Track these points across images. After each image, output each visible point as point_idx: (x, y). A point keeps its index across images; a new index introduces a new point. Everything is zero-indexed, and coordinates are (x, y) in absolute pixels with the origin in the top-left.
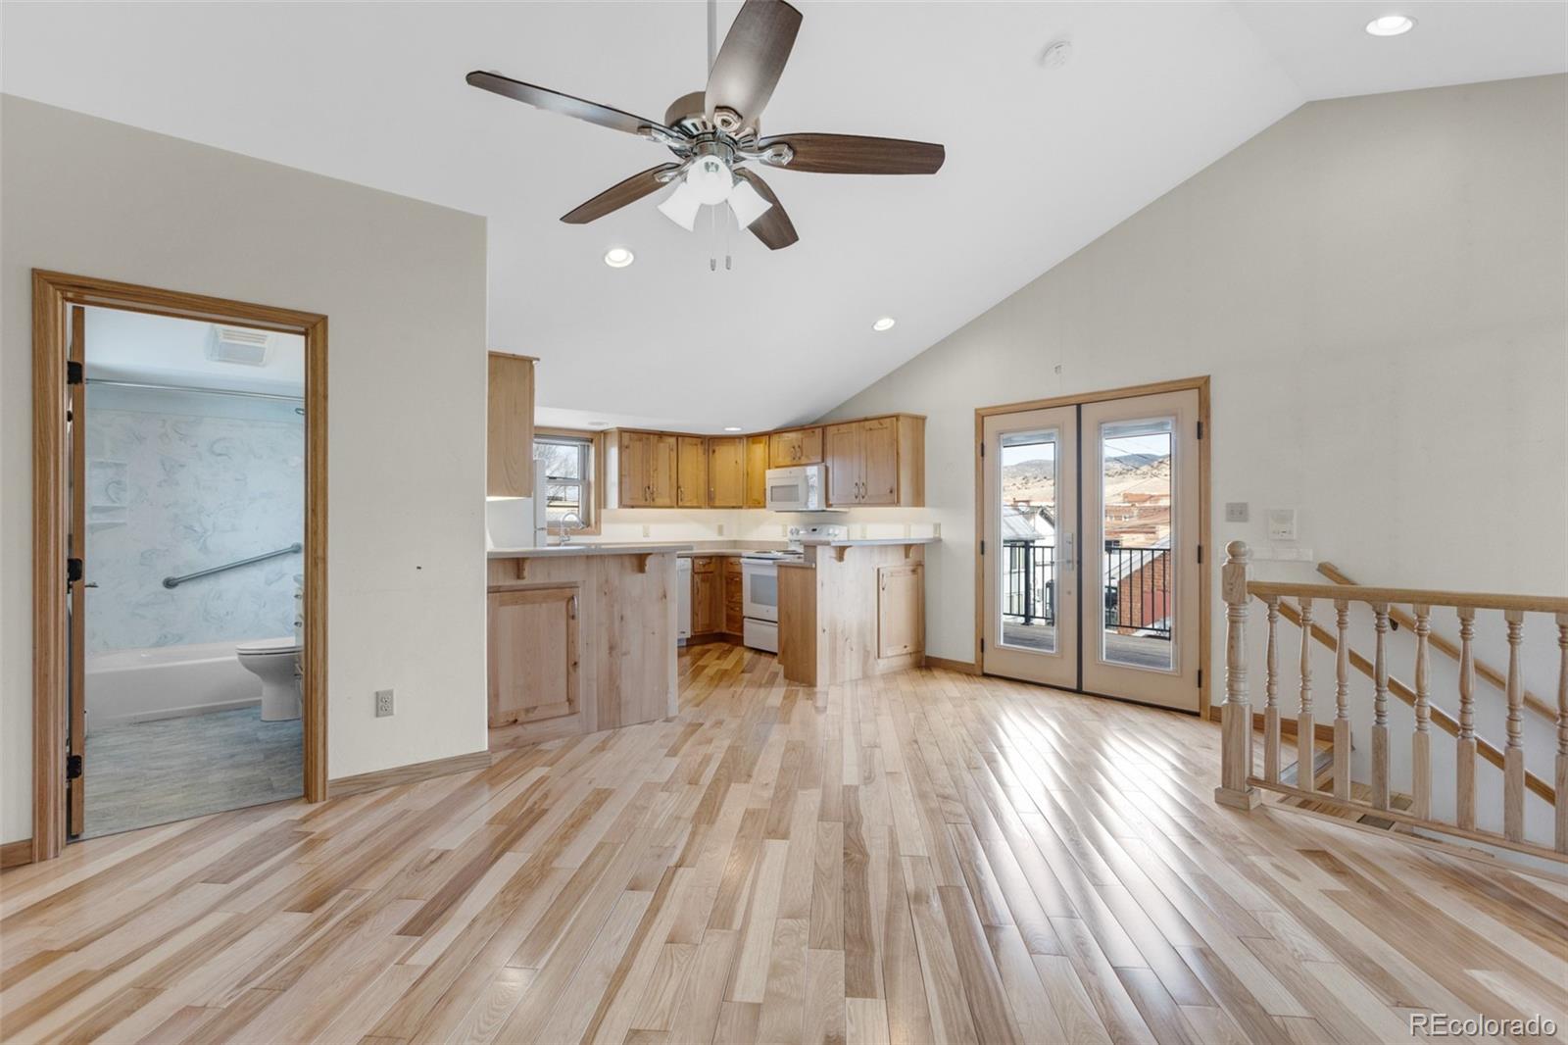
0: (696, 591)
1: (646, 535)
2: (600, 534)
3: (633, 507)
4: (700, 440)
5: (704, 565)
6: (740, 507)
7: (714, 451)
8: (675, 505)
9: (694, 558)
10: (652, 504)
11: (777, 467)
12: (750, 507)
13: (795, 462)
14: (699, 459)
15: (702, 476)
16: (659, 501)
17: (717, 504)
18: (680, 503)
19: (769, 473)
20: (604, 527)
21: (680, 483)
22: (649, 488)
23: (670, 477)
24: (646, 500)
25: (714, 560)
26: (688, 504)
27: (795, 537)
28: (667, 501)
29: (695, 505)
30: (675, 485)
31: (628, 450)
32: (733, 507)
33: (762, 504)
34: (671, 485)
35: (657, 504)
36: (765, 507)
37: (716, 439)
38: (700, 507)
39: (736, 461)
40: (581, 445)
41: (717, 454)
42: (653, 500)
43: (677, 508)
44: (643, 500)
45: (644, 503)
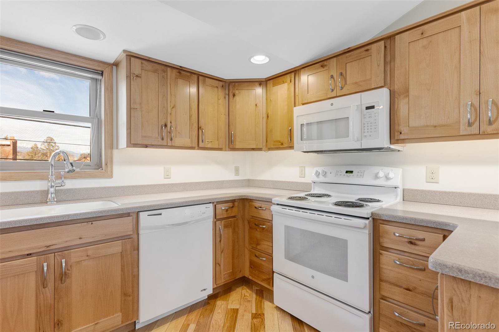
0: (218, 240)
1: (167, 177)
2: (111, 176)
3: (146, 146)
4: (221, 83)
5: (227, 210)
6: (260, 149)
7: (234, 95)
8: (197, 148)
9: (216, 203)
10: (169, 144)
11: (303, 104)
13: (334, 94)
14: (220, 101)
15: (223, 118)
16: (178, 141)
17: (237, 147)
18: (201, 145)
20: (117, 169)
21: (201, 124)
22: (166, 126)
23: (190, 116)
24: (163, 139)
25: (236, 204)
26: (209, 146)
28: (187, 142)
29: (217, 147)
30: (196, 125)
31: (139, 79)
32: (253, 149)
34: (191, 125)
35: (176, 144)
37: (236, 84)
38: (220, 149)
39: (256, 105)
40: (92, 79)
41: (237, 98)
42: (171, 139)
43: (198, 149)
44: (160, 139)
45: (160, 142)
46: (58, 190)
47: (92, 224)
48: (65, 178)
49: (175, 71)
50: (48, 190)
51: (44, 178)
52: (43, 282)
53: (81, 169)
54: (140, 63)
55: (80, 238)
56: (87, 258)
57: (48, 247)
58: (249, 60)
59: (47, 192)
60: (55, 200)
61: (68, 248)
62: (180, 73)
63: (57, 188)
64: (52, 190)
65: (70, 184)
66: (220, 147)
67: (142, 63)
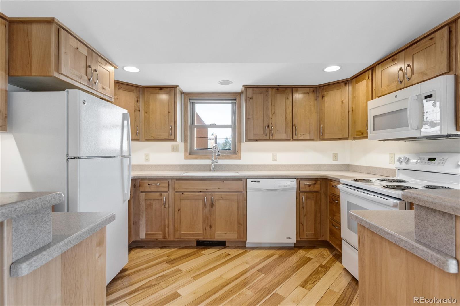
0: (301, 206)
1: (275, 160)
2: (240, 159)
3: (256, 140)
4: (312, 89)
5: (309, 186)
6: (346, 139)
7: (323, 97)
8: (292, 139)
10: (271, 138)
11: (379, 97)
12: (355, 138)
13: (403, 85)
14: (311, 103)
15: (314, 116)
16: (276, 136)
17: (326, 138)
18: (295, 137)
19: (371, 104)
20: (243, 154)
21: (295, 122)
22: (268, 126)
23: (286, 118)
24: (266, 135)
25: (319, 182)
26: (301, 138)
27: (404, 166)
28: (284, 136)
29: (308, 138)
30: (290, 124)
31: (251, 100)
32: (340, 139)
33: (365, 135)
34: (287, 124)
35: (276, 138)
36: (366, 137)
37: (325, 87)
38: (312, 140)
39: (342, 102)
40: (231, 103)
41: (326, 98)
42: (272, 135)
43: (293, 141)
44: (264, 135)
45: (265, 137)
46: (215, 165)
47: (224, 182)
48: (218, 159)
49: (274, 89)
50: (211, 165)
51: (210, 159)
52: (205, 206)
53: (226, 154)
54: (252, 90)
55: (219, 188)
56: (222, 199)
57: (207, 190)
58: (323, 70)
59: (210, 166)
60: (214, 170)
61: (214, 192)
62: (278, 90)
63: (215, 164)
64: (213, 165)
65: (221, 162)
66: (311, 138)
67: (253, 90)
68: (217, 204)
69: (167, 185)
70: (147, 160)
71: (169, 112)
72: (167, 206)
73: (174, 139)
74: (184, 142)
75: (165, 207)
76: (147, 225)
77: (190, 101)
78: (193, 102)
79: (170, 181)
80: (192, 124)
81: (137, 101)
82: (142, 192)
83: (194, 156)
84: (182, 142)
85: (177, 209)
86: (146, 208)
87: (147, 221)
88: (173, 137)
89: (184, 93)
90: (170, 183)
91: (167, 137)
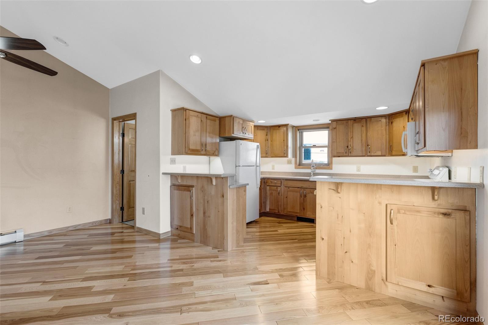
1: (358, 170)
2: (332, 169)
3: (339, 157)
7: (392, 123)
8: (366, 155)
10: (349, 155)
14: (383, 128)
17: (393, 154)
18: (369, 154)
20: (334, 166)
21: (369, 143)
22: (348, 146)
23: (362, 140)
24: (346, 153)
26: (374, 154)
28: (360, 153)
29: (380, 154)
30: (365, 144)
31: (335, 130)
32: (403, 155)
34: (362, 144)
35: (353, 155)
37: (393, 116)
38: (384, 156)
39: (404, 127)
41: (394, 124)
42: (350, 153)
43: (367, 157)
44: (344, 153)
45: (345, 154)
48: (316, 169)
49: (352, 121)
51: (310, 168)
52: (301, 196)
53: (323, 166)
54: (336, 123)
55: (309, 186)
56: (311, 192)
57: (302, 186)
59: (311, 173)
62: (355, 121)
63: (314, 172)
64: (312, 173)
65: (318, 171)
66: (382, 155)
67: (337, 123)
68: (308, 196)
69: (280, 183)
70: (273, 169)
71: (284, 140)
72: (280, 195)
73: (287, 156)
74: (295, 158)
75: (279, 195)
76: (270, 204)
77: (299, 131)
78: (301, 132)
79: (282, 180)
80: (301, 146)
81: (267, 135)
82: (268, 186)
83: (301, 167)
84: (293, 157)
85: (285, 197)
86: (270, 195)
87: (270, 202)
88: (286, 155)
89: (294, 126)
90: (282, 182)
91: (283, 155)
